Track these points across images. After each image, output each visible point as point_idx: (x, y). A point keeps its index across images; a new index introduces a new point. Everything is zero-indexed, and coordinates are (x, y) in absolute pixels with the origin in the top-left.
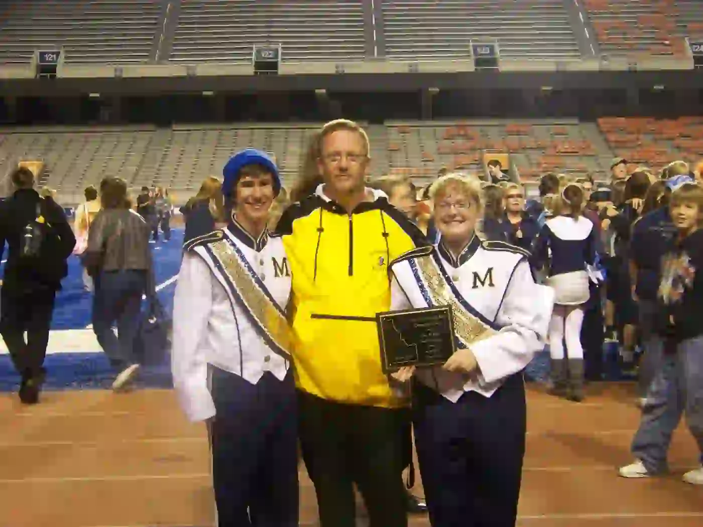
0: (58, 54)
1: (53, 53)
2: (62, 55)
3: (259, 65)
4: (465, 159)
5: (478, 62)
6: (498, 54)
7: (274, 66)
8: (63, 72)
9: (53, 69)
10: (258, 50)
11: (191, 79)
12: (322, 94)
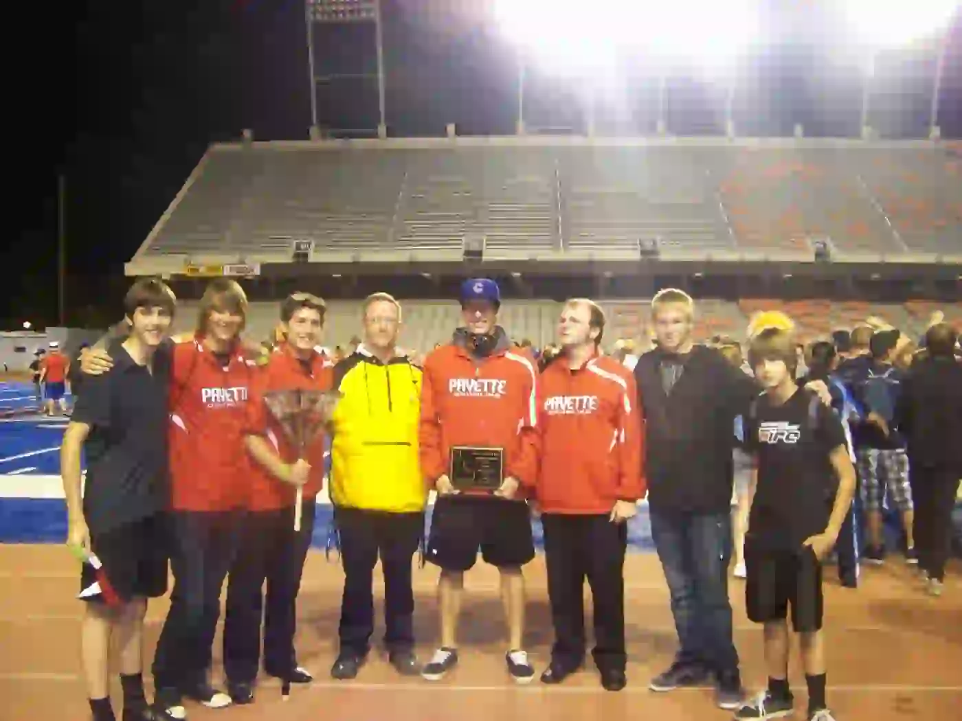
0: (309, 244)
1: (306, 243)
2: (313, 245)
3: (467, 253)
4: (633, 330)
5: (643, 253)
6: (659, 245)
7: (480, 253)
8: (313, 258)
9: (306, 255)
10: (469, 241)
11: (413, 264)
12: (517, 277)
